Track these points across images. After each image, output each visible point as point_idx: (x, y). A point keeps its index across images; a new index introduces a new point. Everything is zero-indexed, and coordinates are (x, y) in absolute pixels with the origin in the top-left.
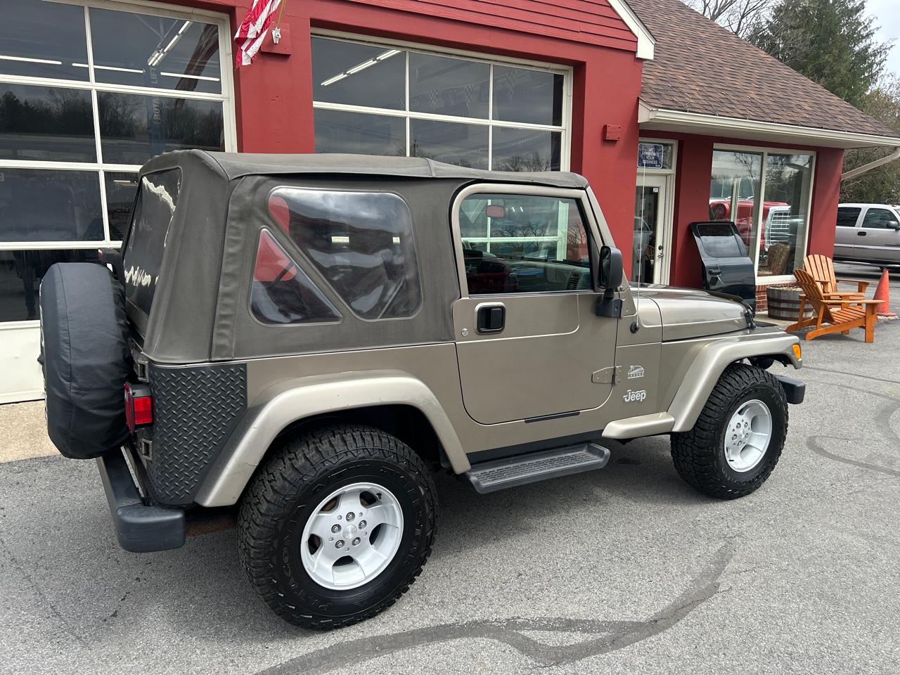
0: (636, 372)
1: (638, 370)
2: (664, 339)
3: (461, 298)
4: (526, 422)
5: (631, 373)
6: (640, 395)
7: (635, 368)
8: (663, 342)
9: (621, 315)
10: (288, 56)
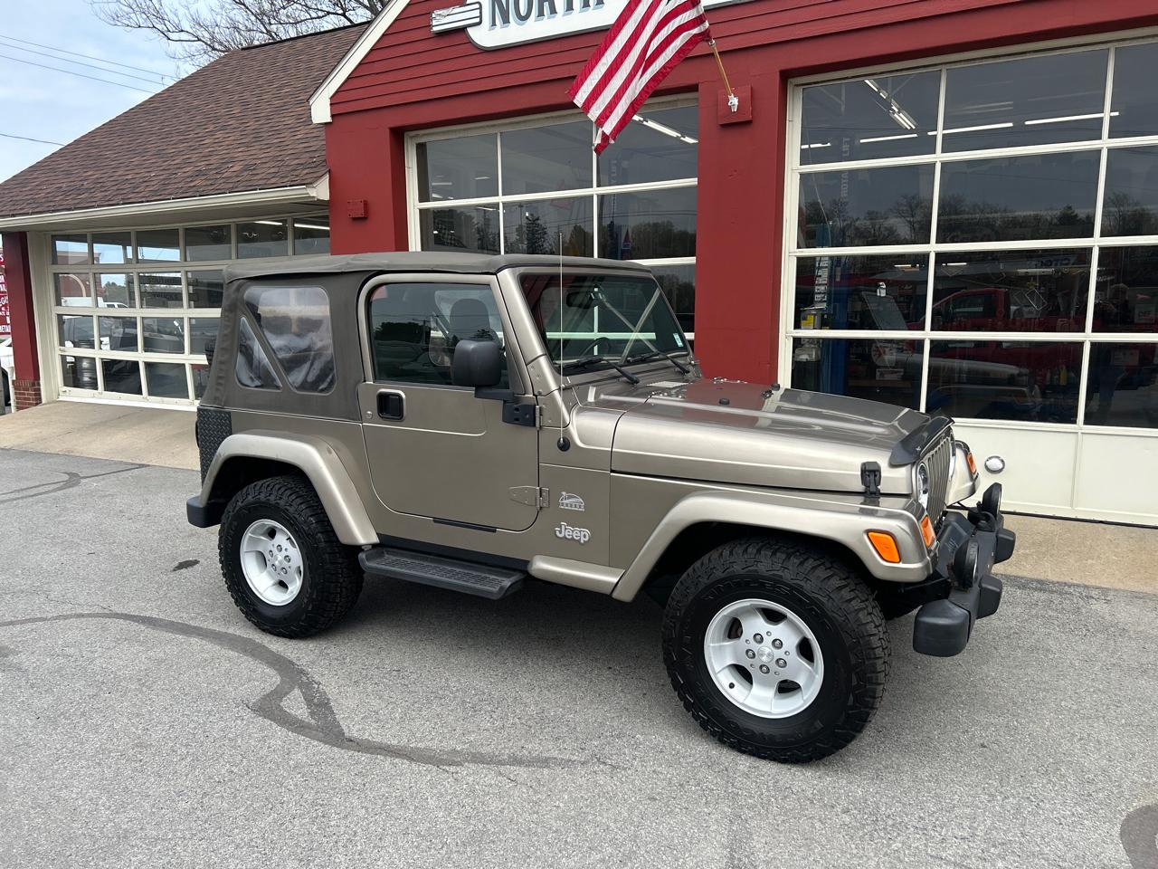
0: (572, 502)
1: (570, 500)
2: (613, 468)
3: (365, 381)
4: (435, 521)
5: (564, 501)
6: (583, 534)
7: (570, 497)
8: (612, 471)
9: (537, 425)
10: (749, 123)
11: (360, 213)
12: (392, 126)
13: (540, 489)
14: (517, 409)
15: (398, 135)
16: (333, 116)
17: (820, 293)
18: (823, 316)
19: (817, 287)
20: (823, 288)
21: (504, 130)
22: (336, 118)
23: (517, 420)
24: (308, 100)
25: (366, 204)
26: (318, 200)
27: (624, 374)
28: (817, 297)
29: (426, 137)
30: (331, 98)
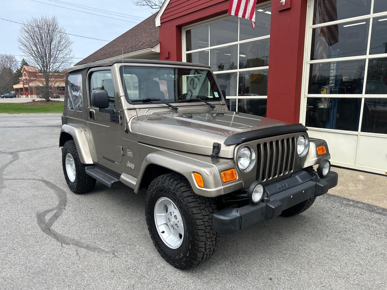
0: (130, 153)
3: (88, 107)
4: (103, 157)
5: (128, 153)
6: (133, 166)
7: (129, 151)
8: (138, 142)
9: (120, 123)
10: (289, 9)
11: (167, 56)
12: (176, 25)
13: (122, 148)
14: (114, 117)
15: (179, 28)
16: (161, 24)
17: (332, 80)
18: (331, 89)
19: (331, 78)
20: (333, 78)
21: (211, 23)
22: (162, 24)
23: (115, 121)
24: (154, 19)
25: (169, 53)
26: (156, 52)
27: (170, 106)
28: (331, 82)
29: (188, 28)
30: (160, 18)
